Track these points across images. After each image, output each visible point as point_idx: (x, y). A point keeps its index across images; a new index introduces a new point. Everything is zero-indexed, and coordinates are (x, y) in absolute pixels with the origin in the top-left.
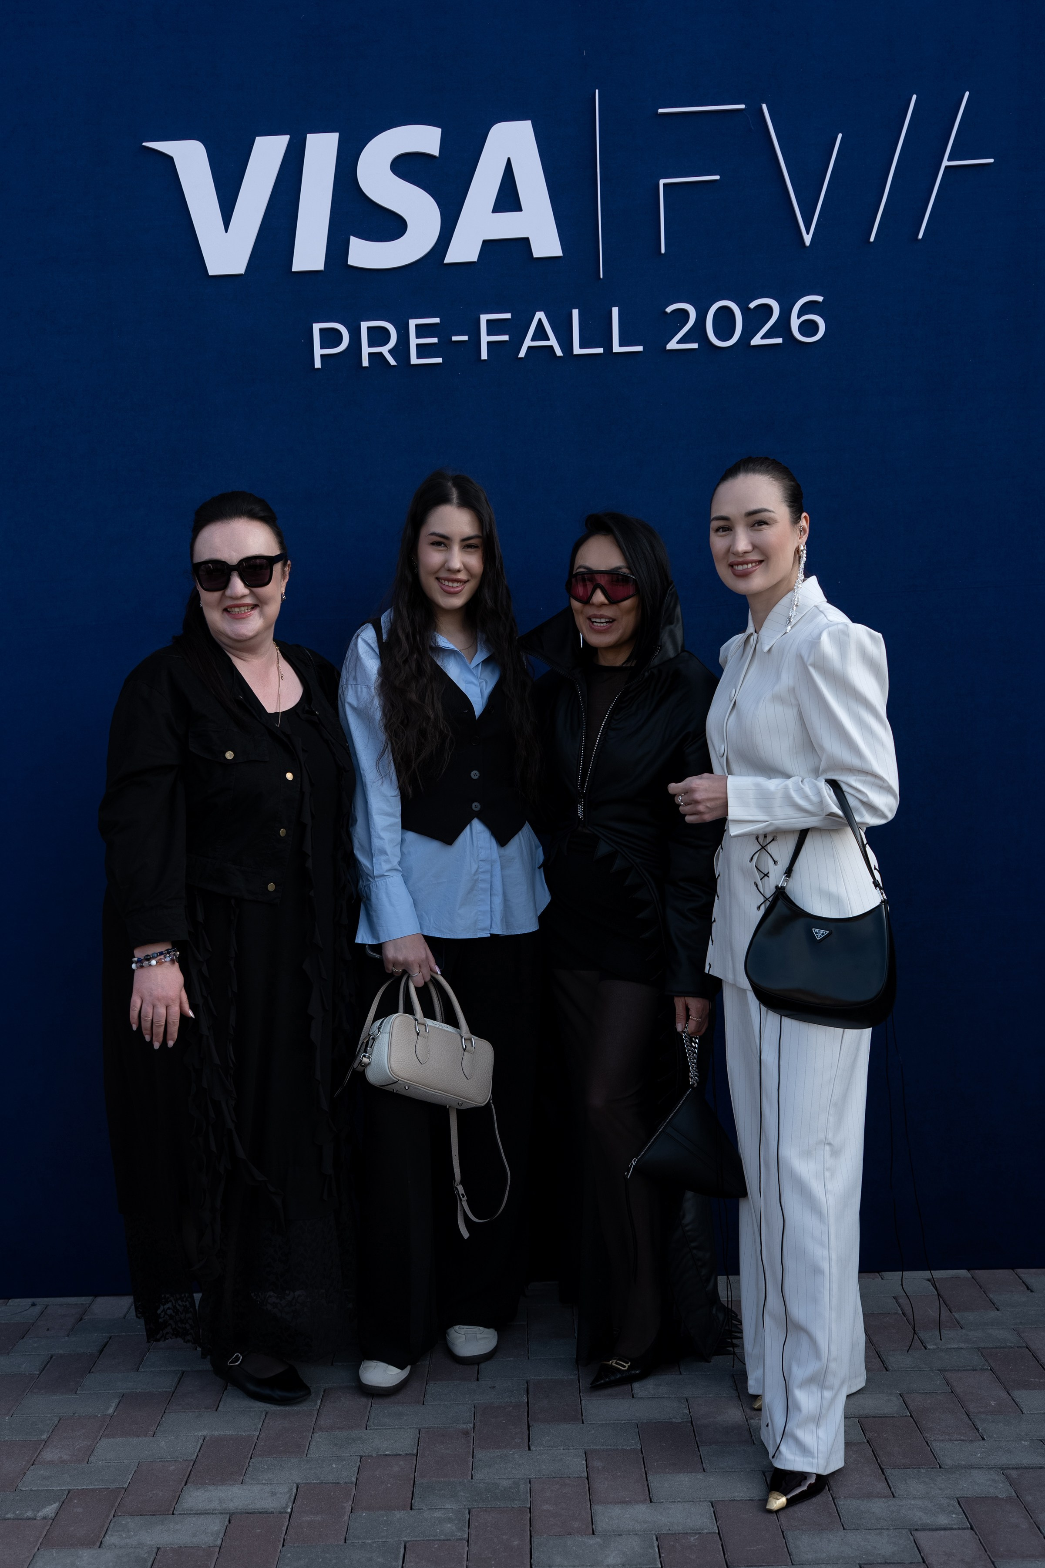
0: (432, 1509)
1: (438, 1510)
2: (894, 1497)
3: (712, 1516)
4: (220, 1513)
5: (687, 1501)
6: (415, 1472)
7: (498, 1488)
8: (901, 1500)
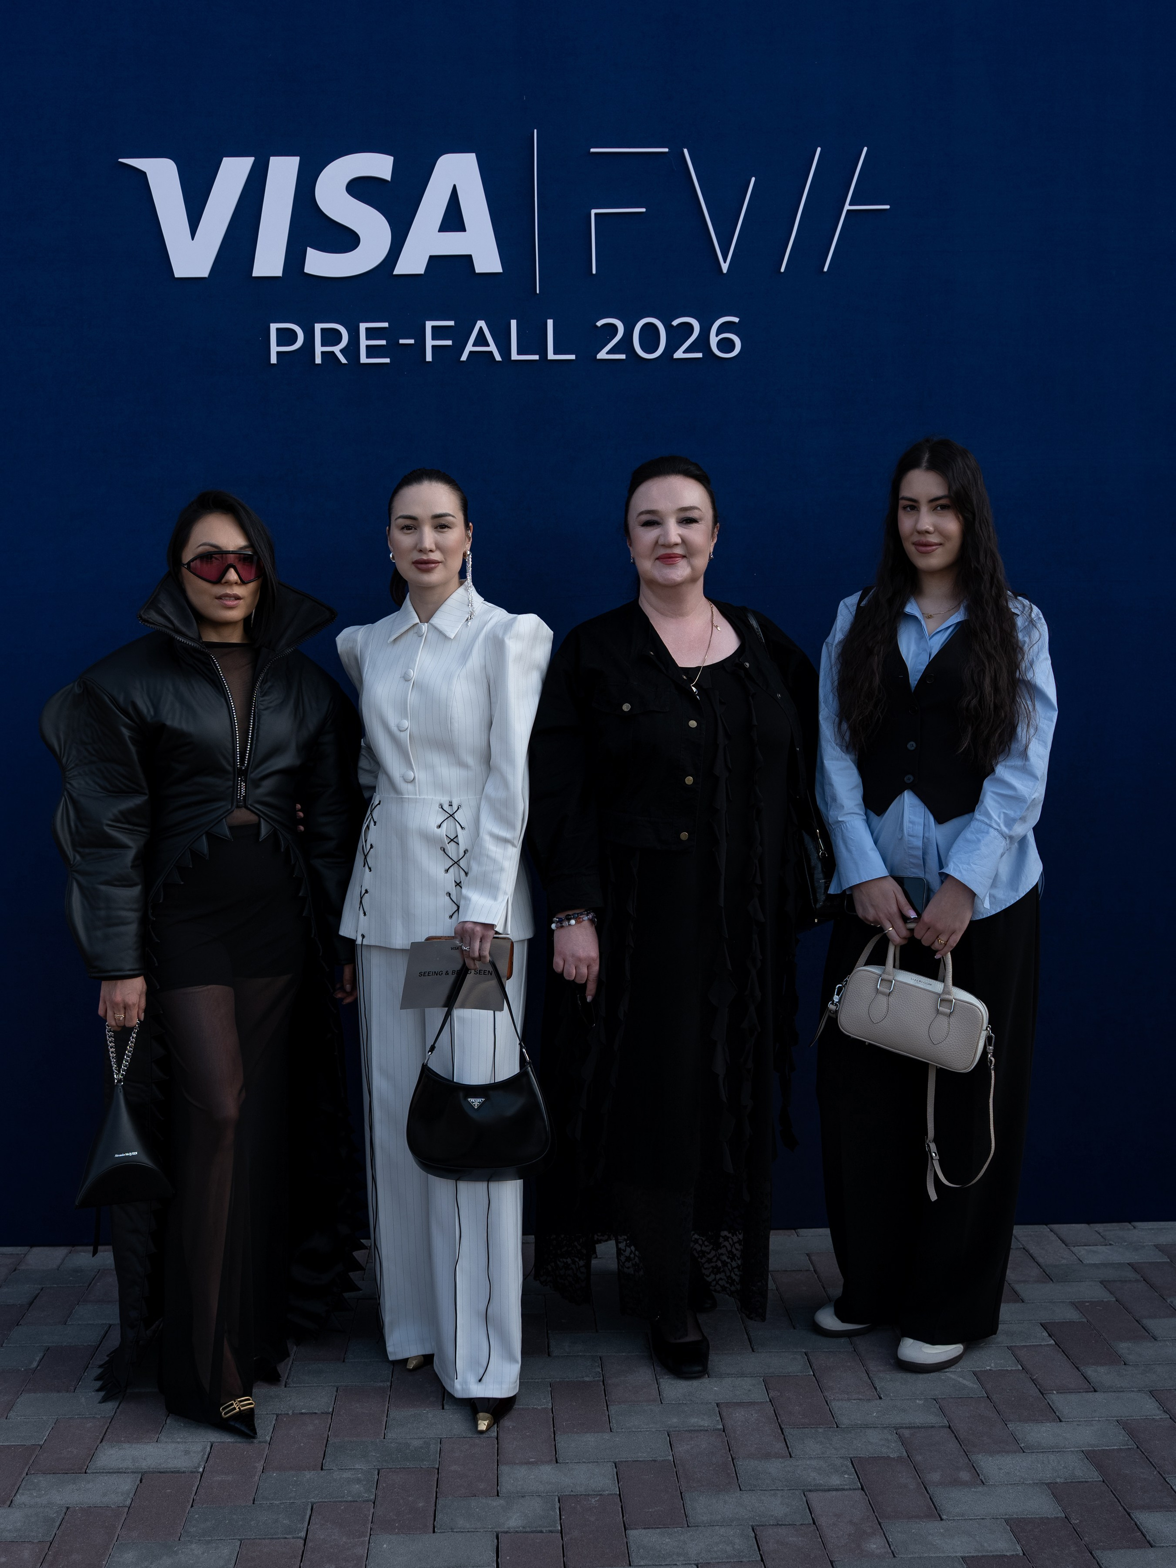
0: (341, 1469)
1: (347, 1470)
2: (791, 1457)
3: (614, 1477)
4: (133, 1472)
5: (592, 1462)
6: (329, 1431)
7: (409, 1448)
8: (797, 1460)
